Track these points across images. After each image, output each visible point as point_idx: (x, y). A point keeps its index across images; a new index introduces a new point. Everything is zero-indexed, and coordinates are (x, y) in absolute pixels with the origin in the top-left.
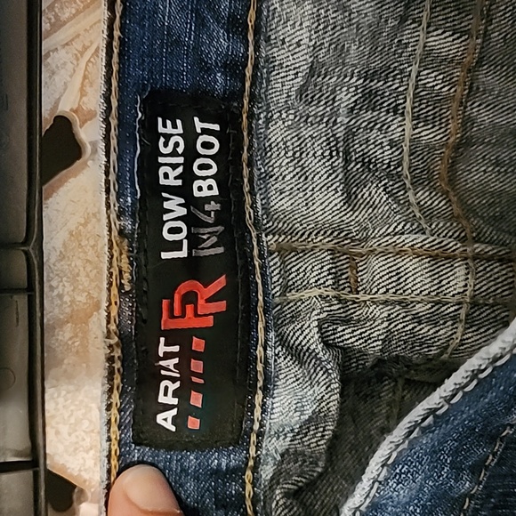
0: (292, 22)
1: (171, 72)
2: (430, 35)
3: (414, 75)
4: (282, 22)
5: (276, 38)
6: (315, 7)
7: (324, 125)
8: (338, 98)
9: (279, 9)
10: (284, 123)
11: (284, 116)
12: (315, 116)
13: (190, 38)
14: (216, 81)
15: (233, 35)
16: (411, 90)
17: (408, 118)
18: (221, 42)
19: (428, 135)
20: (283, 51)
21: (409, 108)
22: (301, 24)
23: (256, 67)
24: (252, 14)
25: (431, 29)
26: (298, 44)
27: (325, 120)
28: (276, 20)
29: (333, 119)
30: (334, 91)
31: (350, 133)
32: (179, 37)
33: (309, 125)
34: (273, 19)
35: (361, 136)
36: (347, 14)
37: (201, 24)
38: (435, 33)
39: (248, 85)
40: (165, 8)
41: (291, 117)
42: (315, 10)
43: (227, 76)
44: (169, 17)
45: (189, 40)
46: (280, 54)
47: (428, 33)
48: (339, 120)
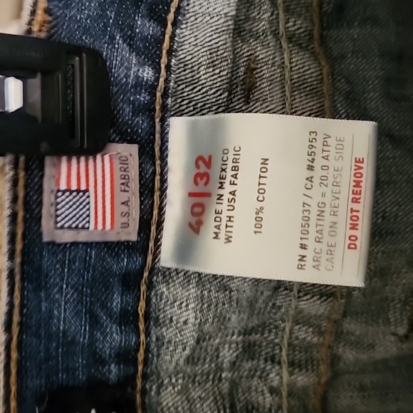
0: (178, 303)
1: (67, 370)
2: (301, 299)
3: (287, 330)
4: (169, 302)
5: (164, 317)
6: (199, 289)
7: (211, 382)
8: (221, 354)
9: (166, 293)
10: (174, 388)
11: (174, 380)
12: (202, 374)
13: (84, 338)
14: (110, 372)
15: (125, 328)
16: (286, 342)
17: (285, 367)
18: (114, 337)
19: (302, 379)
20: (171, 330)
21: (284, 358)
22: (187, 305)
23: (147, 350)
24: (142, 304)
25: (301, 294)
26: (185, 323)
27: (211, 377)
28: (163, 301)
29: (218, 375)
30: (217, 349)
31: (234, 385)
32: (74, 337)
33: (197, 384)
34: (161, 300)
35: (244, 384)
36: (228, 292)
37: (95, 322)
38: (304, 298)
39: (140, 368)
40: (60, 314)
41: (180, 381)
42: (199, 292)
43: (120, 365)
44: (64, 322)
45: (83, 340)
46: (168, 333)
47: (299, 297)
48: (223, 375)
